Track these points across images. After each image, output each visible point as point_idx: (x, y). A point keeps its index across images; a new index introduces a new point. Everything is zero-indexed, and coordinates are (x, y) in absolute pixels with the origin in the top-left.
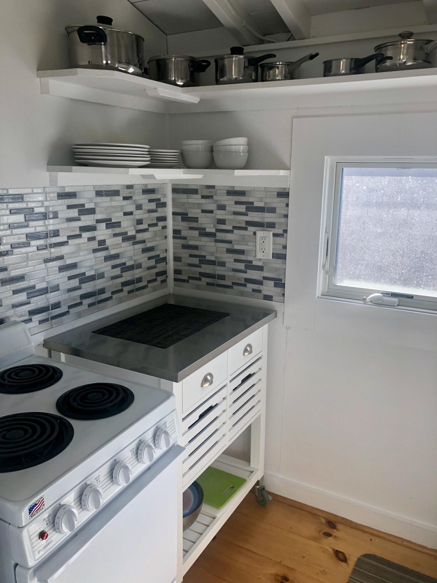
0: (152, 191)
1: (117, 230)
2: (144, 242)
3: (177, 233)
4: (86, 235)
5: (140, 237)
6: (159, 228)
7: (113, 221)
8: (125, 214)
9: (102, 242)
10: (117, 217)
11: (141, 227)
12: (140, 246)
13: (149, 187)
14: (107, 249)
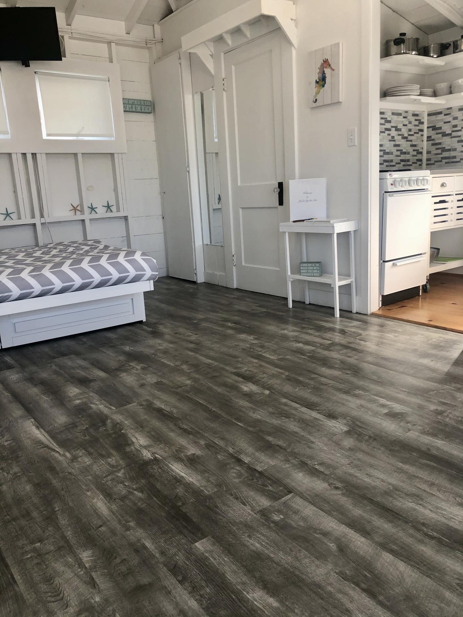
0: (417, 115)
1: (400, 133)
2: (411, 141)
3: (429, 138)
4: (387, 132)
5: (410, 138)
6: (419, 135)
7: (398, 128)
8: (404, 125)
9: (393, 137)
10: (400, 126)
11: (411, 133)
12: (409, 143)
13: (416, 113)
14: (395, 141)
